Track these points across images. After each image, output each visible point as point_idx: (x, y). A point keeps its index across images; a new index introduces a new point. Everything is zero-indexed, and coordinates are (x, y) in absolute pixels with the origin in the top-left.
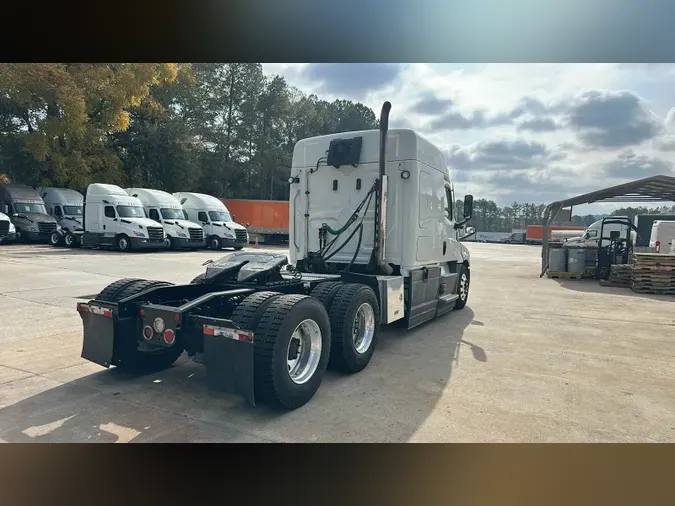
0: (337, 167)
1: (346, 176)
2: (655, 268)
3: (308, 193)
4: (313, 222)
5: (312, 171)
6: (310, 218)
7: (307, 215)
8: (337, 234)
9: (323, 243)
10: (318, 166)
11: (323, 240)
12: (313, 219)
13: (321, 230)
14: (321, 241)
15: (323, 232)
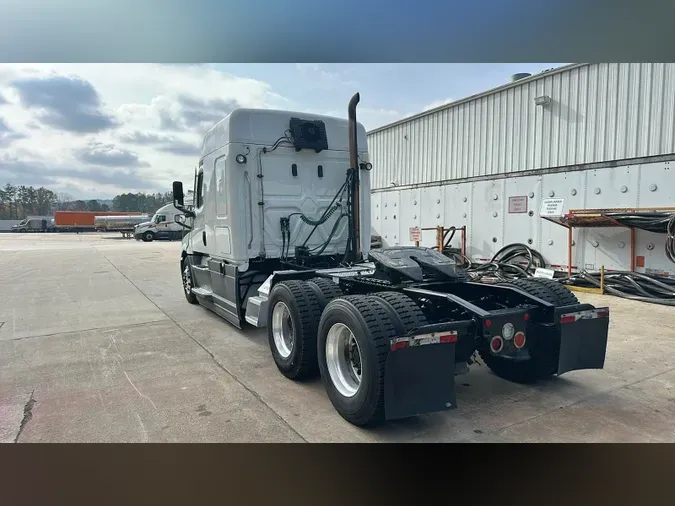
1: (307, 161)
3: (260, 176)
4: (268, 212)
5: (265, 150)
6: (265, 207)
7: (262, 204)
8: (317, 224)
9: (286, 235)
10: (276, 145)
11: (286, 232)
12: (270, 208)
13: (282, 220)
14: (284, 233)
15: (285, 223)
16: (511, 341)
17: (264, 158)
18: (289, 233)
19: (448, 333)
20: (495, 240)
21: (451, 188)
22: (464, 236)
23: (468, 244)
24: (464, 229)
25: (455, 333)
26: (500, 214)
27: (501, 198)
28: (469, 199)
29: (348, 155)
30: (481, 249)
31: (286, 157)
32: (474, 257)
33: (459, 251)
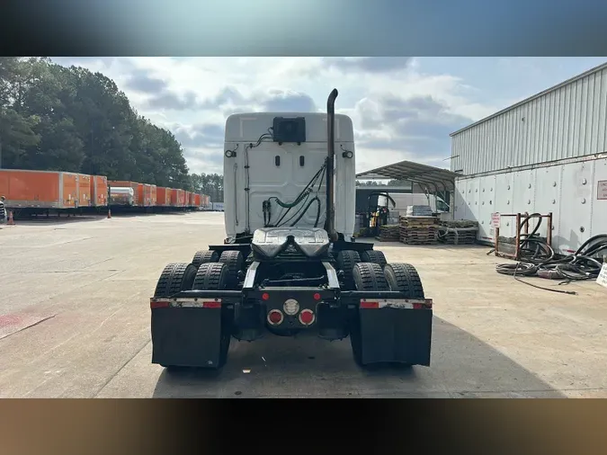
0: (280, 144)
1: (289, 153)
2: (420, 226)
3: (247, 167)
4: (253, 196)
5: (251, 146)
6: (250, 192)
7: (247, 189)
8: (290, 207)
9: (267, 215)
10: (260, 141)
11: (267, 213)
12: (253, 193)
13: (264, 203)
14: (265, 214)
15: (267, 206)
16: (296, 316)
17: (251, 152)
18: (270, 214)
19: (213, 300)
20: (582, 230)
21: (541, 171)
22: (550, 224)
23: (554, 233)
24: (550, 216)
25: (220, 300)
26: (589, 199)
27: (589, 181)
28: (558, 185)
29: (326, 145)
30: (568, 238)
31: (270, 149)
32: (561, 247)
33: (544, 240)
